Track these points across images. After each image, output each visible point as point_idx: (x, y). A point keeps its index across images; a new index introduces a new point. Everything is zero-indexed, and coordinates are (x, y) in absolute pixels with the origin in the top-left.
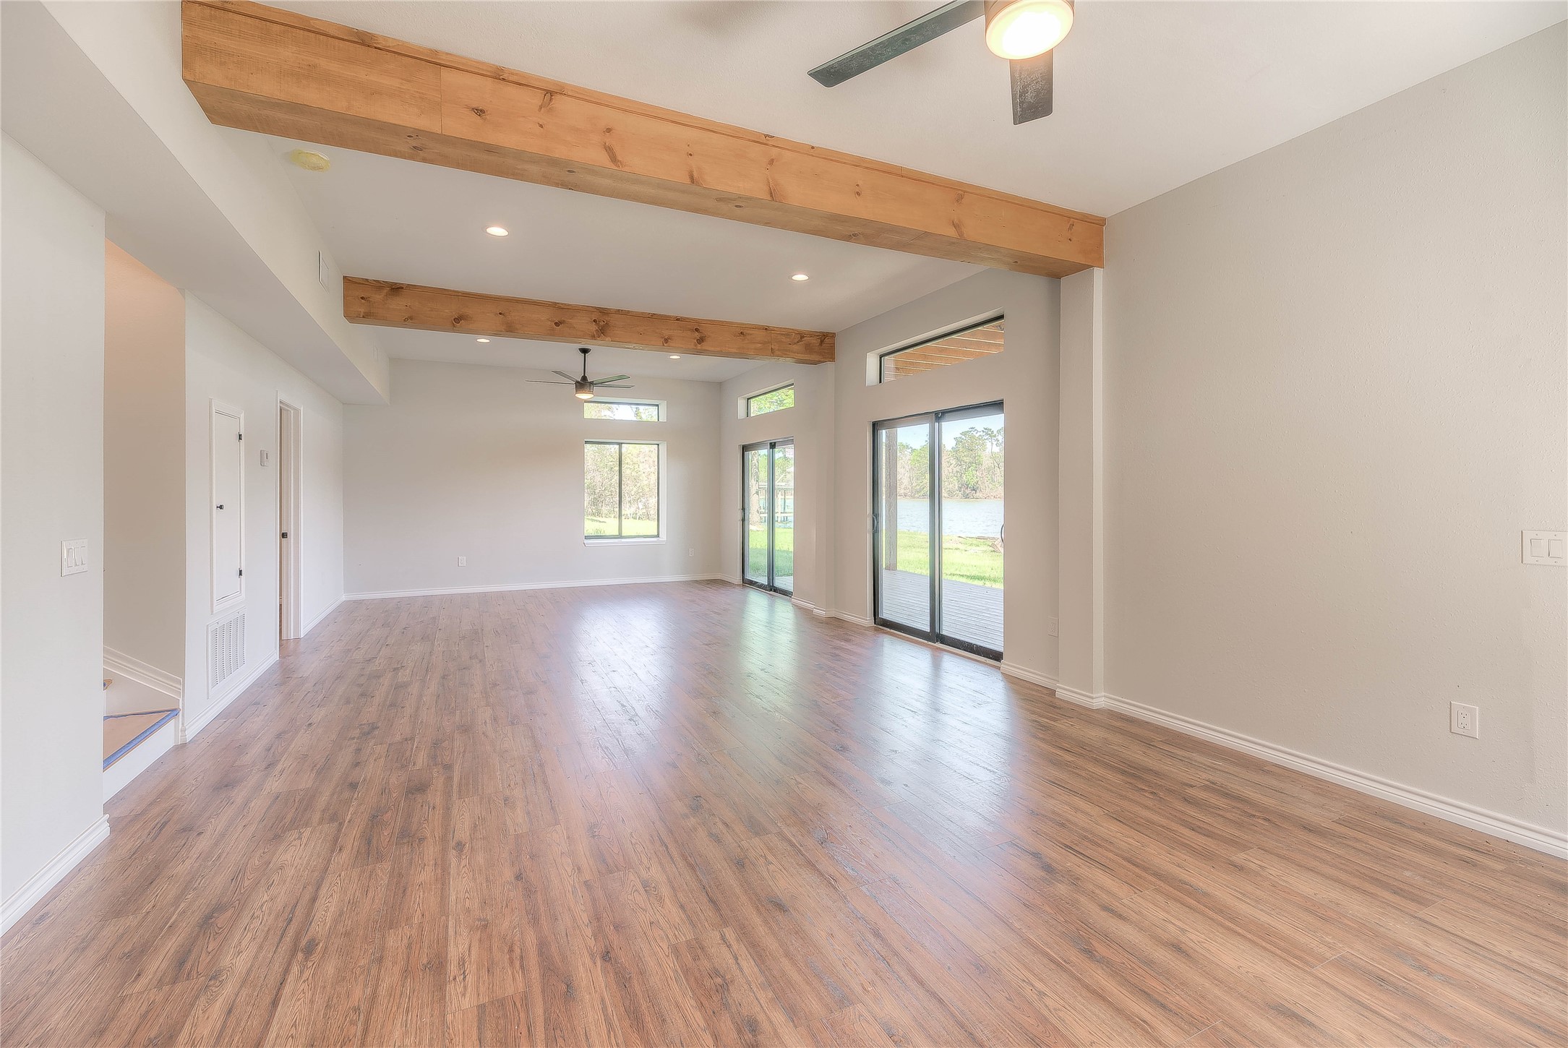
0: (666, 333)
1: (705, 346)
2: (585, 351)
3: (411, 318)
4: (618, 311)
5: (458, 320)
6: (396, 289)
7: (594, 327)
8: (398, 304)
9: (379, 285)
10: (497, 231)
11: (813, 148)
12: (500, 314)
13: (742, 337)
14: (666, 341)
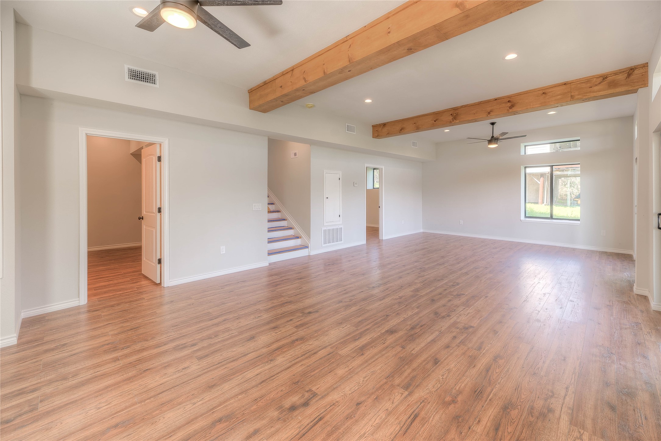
0: (489, 109)
1: (514, 109)
2: (493, 124)
3: (388, 133)
4: (462, 107)
5: (401, 130)
6: (384, 125)
7: (451, 118)
8: (385, 130)
9: (380, 125)
10: (368, 101)
11: (365, 26)
12: (414, 123)
13: (544, 95)
14: (489, 113)
